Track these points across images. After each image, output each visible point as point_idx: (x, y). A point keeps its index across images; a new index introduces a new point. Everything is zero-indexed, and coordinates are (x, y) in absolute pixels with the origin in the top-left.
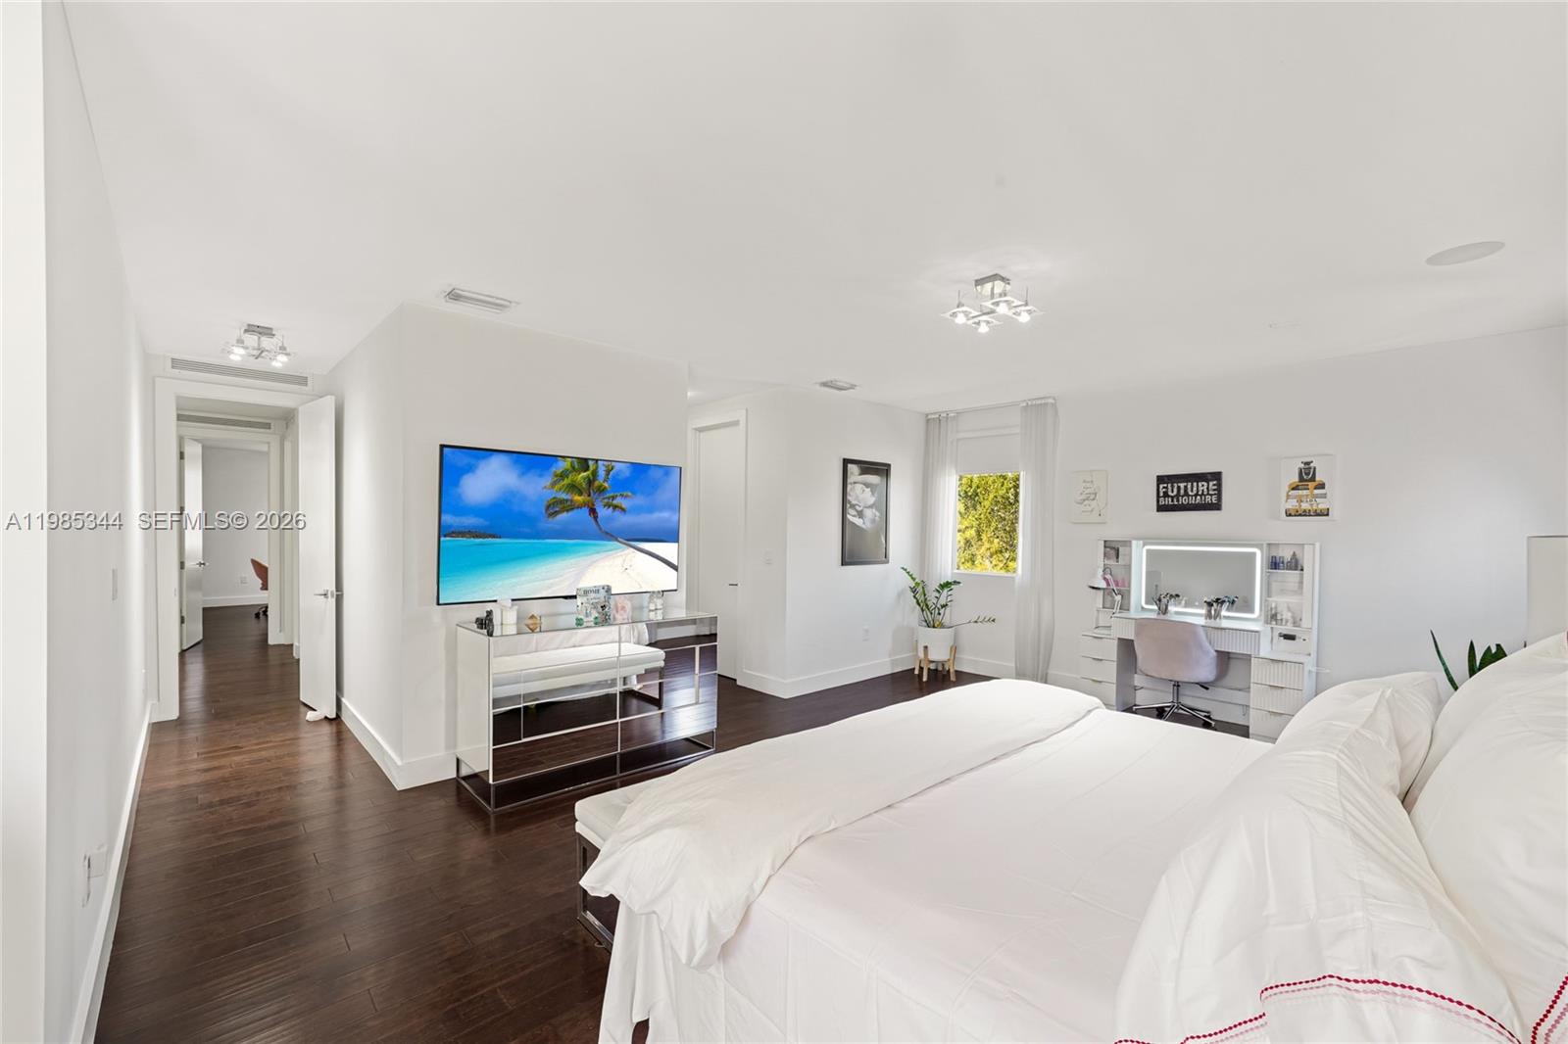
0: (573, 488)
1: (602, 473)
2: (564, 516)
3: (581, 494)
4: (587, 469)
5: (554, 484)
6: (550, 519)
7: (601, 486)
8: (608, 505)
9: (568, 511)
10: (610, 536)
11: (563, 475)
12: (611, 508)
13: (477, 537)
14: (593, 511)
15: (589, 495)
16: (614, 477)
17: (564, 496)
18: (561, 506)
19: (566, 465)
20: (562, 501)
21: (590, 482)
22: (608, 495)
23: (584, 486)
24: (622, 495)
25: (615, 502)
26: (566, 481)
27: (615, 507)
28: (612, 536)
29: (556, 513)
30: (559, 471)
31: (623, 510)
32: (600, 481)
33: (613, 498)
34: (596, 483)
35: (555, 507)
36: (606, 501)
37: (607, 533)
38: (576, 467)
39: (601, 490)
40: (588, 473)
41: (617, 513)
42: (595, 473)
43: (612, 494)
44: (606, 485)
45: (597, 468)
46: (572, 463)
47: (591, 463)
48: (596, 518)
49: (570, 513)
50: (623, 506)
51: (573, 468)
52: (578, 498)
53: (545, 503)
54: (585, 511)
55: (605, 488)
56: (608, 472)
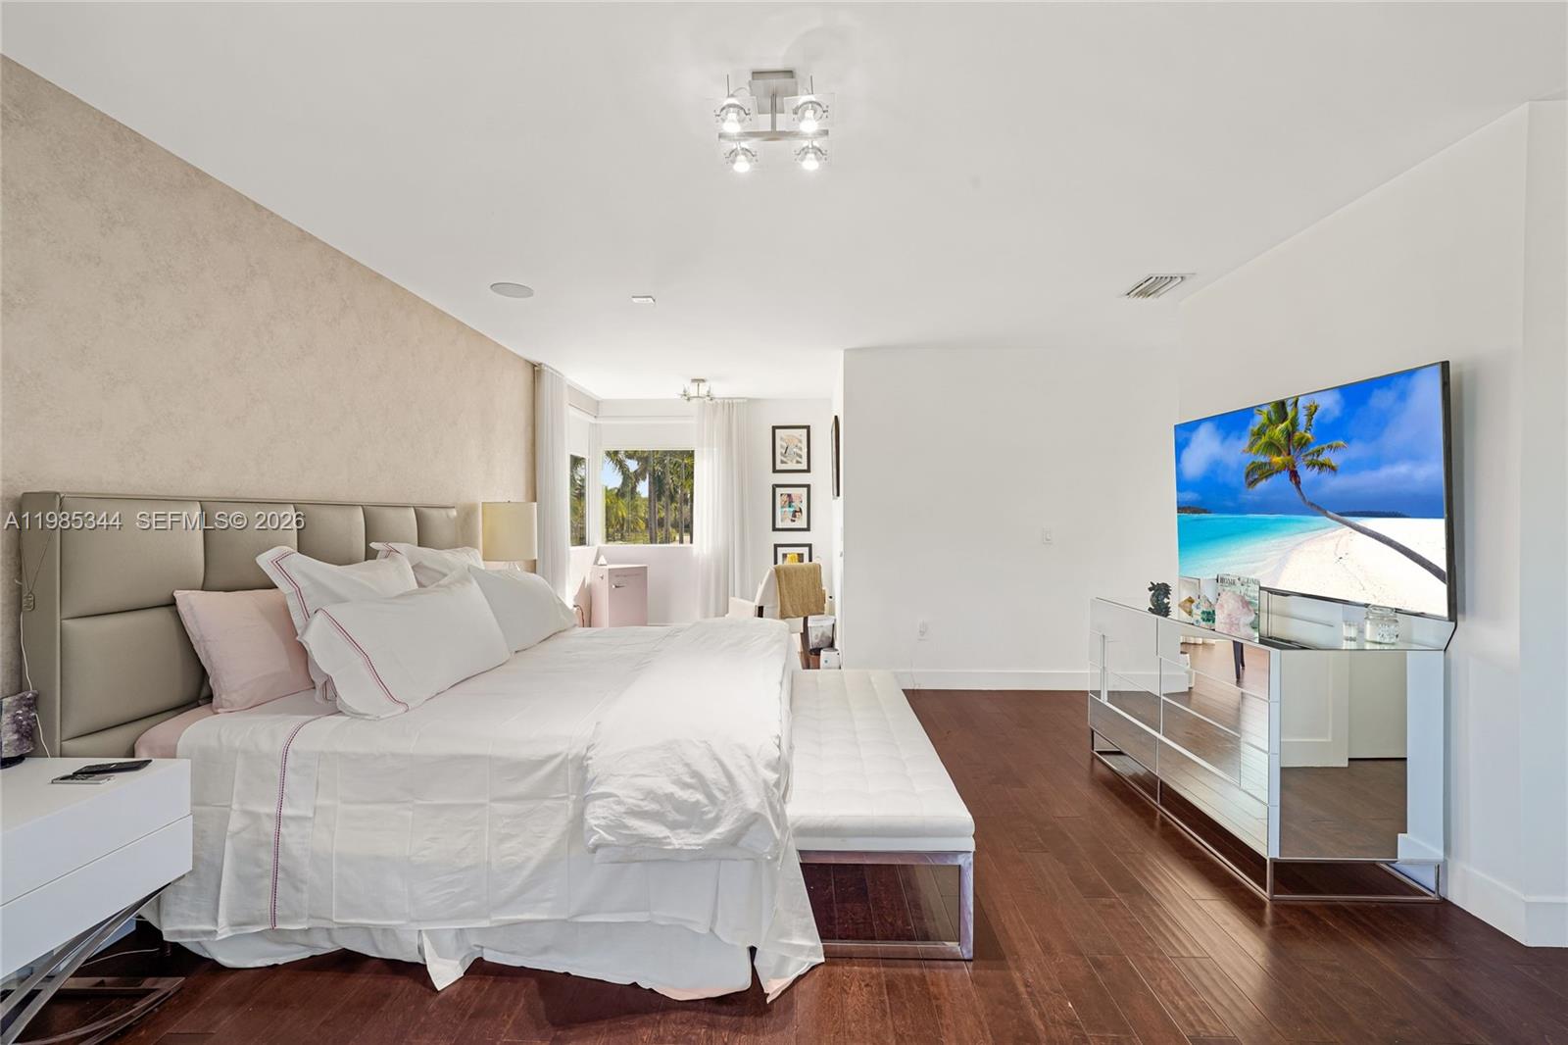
0: (1272, 447)
1: (1303, 419)
2: (1263, 485)
3: (1279, 453)
4: (1284, 419)
5: (1252, 444)
6: (1250, 489)
7: (1302, 438)
8: (1312, 465)
9: (1267, 477)
10: (1316, 508)
11: (1260, 433)
12: (1317, 467)
13: (1195, 512)
14: (1294, 475)
15: (1289, 454)
16: (1318, 421)
17: (1262, 459)
18: (1259, 472)
19: (1260, 419)
20: (1261, 466)
21: (1289, 435)
22: (1311, 450)
23: (1282, 442)
24: (1330, 447)
25: (1321, 459)
26: (1264, 440)
27: (1322, 465)
28: (1319, 508)
29: (1256, 481)
30: (1256, 429)
31: (1333, 469)
32: (1301, 431)
33: (1319, 453)
34: (1297, 436)
35: (1256, 473)
36: (1309, 458)
37: (1312, 504)
38: (1274, 418)
39: (1303, 444)
40: (1287, 423)
41: (1325, 474)
42: (1294, 423)
43: (1316, 448)
44: (1308, 435)
45: (1296, 413)
46: (1269, 413)
47: (1289, 409)
48: (1298, 484)
49: (1270, 480)
50: (1333, 464)
51: (1270, 419)
52: (1277, 460)
53: (1245, 471)
54: (1285, 475)
55: (1308, 439)
56: (1310, 416)
